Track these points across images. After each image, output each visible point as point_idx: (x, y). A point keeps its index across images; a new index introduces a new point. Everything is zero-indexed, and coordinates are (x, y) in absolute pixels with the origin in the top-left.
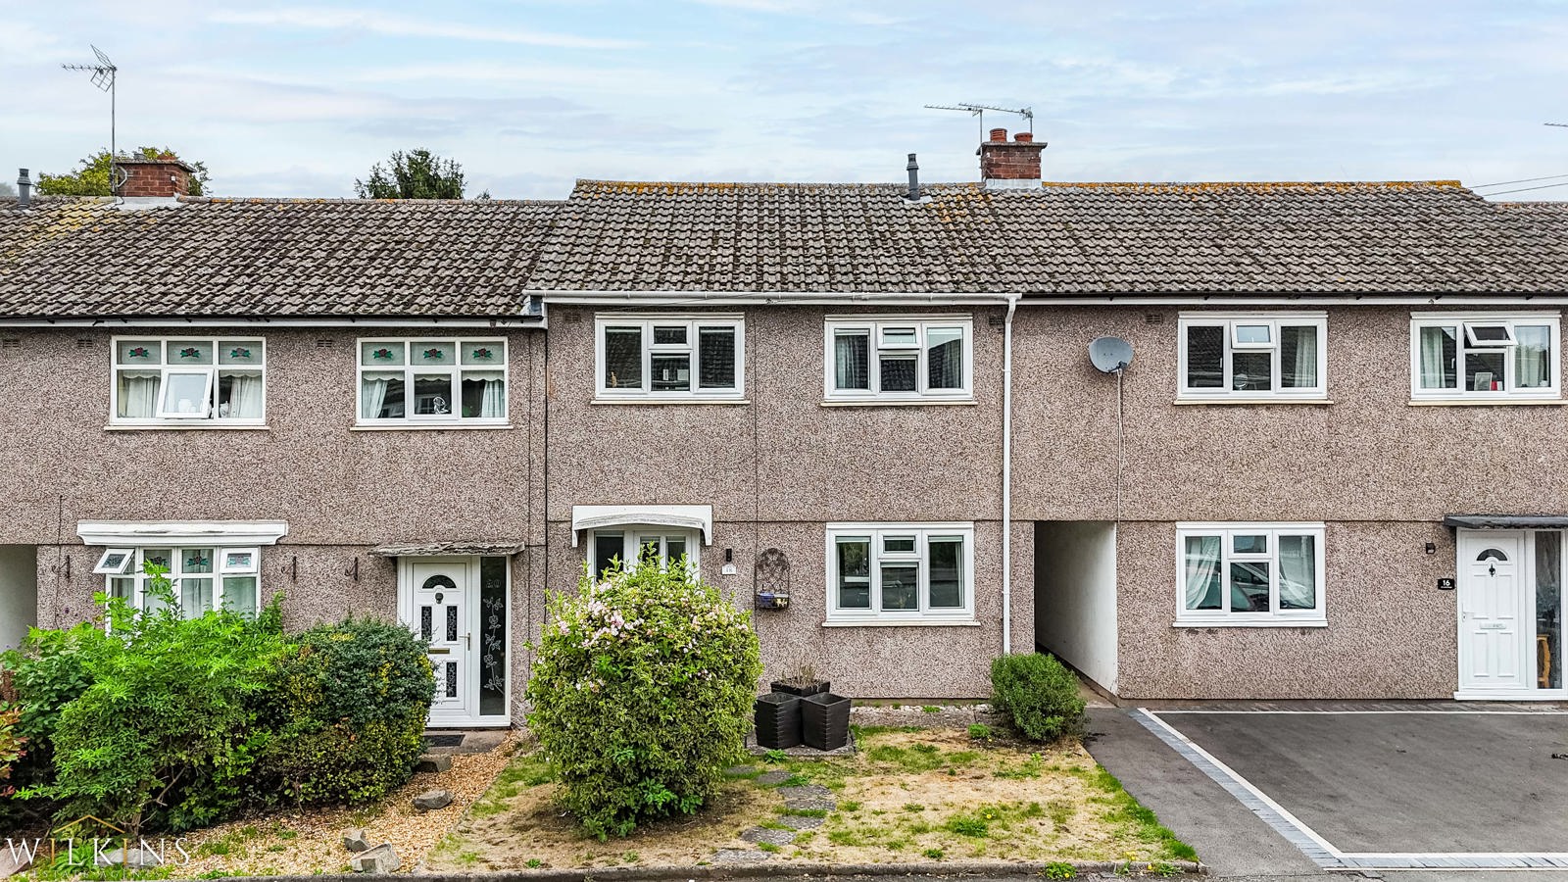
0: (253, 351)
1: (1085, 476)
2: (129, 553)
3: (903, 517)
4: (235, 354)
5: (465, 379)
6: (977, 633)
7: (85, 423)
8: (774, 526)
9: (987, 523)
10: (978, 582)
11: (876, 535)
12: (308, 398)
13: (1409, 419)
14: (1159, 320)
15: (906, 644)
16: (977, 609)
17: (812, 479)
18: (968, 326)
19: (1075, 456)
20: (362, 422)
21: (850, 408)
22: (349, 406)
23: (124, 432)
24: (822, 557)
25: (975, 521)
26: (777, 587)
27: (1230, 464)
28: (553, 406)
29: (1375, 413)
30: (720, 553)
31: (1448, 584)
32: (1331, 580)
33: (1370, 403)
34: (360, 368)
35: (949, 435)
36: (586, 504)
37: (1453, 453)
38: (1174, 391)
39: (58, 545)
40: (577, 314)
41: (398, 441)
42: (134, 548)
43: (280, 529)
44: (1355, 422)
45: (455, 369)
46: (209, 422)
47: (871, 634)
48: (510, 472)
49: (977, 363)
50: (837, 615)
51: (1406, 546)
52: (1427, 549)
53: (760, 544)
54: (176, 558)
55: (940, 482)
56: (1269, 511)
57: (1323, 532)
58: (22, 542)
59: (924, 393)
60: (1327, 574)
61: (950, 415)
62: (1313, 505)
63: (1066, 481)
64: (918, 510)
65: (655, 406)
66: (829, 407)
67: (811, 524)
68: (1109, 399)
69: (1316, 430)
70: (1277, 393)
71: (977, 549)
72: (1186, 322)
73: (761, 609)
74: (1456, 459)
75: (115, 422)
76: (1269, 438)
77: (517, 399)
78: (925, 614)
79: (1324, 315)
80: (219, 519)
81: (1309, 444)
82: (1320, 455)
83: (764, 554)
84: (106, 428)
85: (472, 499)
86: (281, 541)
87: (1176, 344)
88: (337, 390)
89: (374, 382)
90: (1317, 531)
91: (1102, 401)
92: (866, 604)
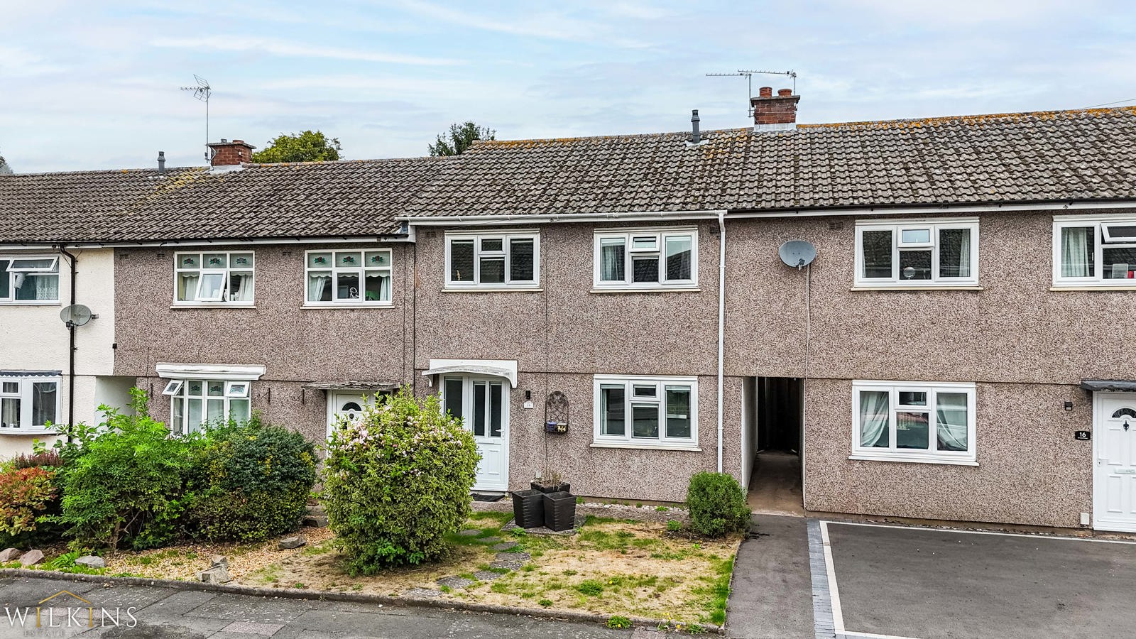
0: (248, 259)
1: (781, 344)
2: (180, 383)
3: (646, 371)
4: (239, 261)
5: (368, 276)
6: (699, 456)
7: (161, 304)
8: (559, 376)
9: (708, 377)
10: (701, 420)
11: (628, 384)
12: (277, 289)
13: (1051, 302)
14: (840, 227)
15: (648, 462)
16: (700, 439)
17: (584, 344)
18: (695, 235)
19: (774, 329)
20: (308, 304)
21: (610, 294)
22: (301, 293)
23: (180, 310)
24: (591, 398)
25: (699, 376)
26: (560, 418)
27: (896, 336)
28: (419, 293)
29: (1020, 296)
30: (523, 393)
31: (1085, 436)
32: (981, 429)
33: (1016, 289)
34: (307, 269)
35: (680, 313)
36: (438, 358)
37: (1089, 329)
38: (852, 280)
39: (146, 377)
40: (432, 232)
41: (327, 316)
42: (184, 380)
43: (261, 370)
44: (1003, 304)
45: (360, 270)
46: (224, 303)
47: (624, 454)
48: (393, 336)
49: (701, 261)
50: (601, 439)
51: (1049, 403)
52: (1066, 407)
53: (550, 388)
54: (205, 386)
55: (674, 347)
56: (928, 373)
57: (974, 391)
58: (129, 375)
59: (662, 283)
60: (977, 423)
61: (681, 299)
62: (966, 369)
63: (767, 348)
64: (658, 367)
65: (482, 293)
66: (596, 294)
67: (583, 375)
68: (800, 287)
69: (969, 310)
70: (936, 281)
71: (700, 396)
72: (861, 228)
73: (549, 432)
74: (1093, 334)
75: (177, 304)
76: (929, 316)
77: (397, 288)
78: (663, 441)
79: (977, 219)
80: (229, 363)
81: (963, 321)
82: (971, 330)
83: (551, 395)
84: (171, 307)
85: (370, 354)
86: (262, 378)
87: (853, 245)
88: (293, 283)
89: (317, 278)
90: (970, 390)
91: (795, 288)
92: (622, 433)
